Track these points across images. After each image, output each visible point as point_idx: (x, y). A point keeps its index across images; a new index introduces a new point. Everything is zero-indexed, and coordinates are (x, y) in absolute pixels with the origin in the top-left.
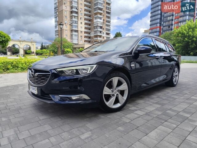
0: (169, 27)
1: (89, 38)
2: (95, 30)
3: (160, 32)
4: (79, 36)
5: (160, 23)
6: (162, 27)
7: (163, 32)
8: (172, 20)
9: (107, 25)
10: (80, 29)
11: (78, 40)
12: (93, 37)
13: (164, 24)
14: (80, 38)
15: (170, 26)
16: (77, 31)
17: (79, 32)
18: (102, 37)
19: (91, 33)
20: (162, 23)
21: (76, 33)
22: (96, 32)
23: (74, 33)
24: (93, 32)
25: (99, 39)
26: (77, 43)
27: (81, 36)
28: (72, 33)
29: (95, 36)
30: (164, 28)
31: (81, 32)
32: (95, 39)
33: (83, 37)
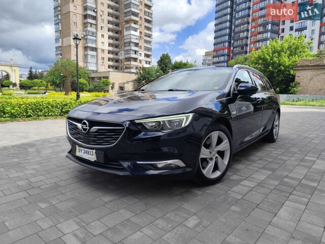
0: (242, 48)
1: (117, 61)
2: (126, 48)
3: (229, 56)
4: (100, 57)
5: (230, 42)
6: (232, 49)
7: (233, 55)
8: (247, 38)
9: (146, 42)
10: (100, 46)
11: (97, 64)
12: (123, 61)
13: (236, 44)
14: (100, 61)
15: (244, 47)
16: (95, 49)
17: (99, 51)
18: (138, 61)
19: (120, 54)
20: (232, 42)
21: (94, 53)
22: (127, 52)
23: (90, 53)
24: (123, 52)
25: (133, 63)
26: (95, 69)
27: (103, 59)
28: (86, 53)
29: (126, 58)
30: (235, 49)
31: (103, 51)
32: (125, 63)
33: (106, 59)
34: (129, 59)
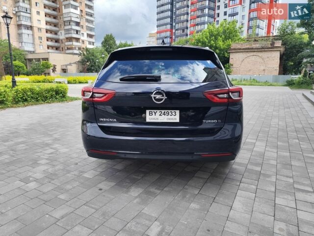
0: (183, 31)
1: (57, 41)
2: (67, 27)
4: (36, 36)
6: (174, 31)
8: (187, 21)
9: (88, 21)
10: (35, 24)
11: (33, 44)
12: (63, 41)
14: (37, 41)
15: (185, 30)
16: (31, 28)
17: (35, 30)
18: (81, 41)
19: (59, 33)
20: (174, 24)
21: (29, 32)
22: (68, 31)
23: (24, 31)
24: (63, 32)
25: (75, 43)
26: (32, 49)
27: (40, 38)
28: (20, 31)
29: (67, 38)
31: (40, 29)
32: (67, 43)
33: (44, 39)
34: (70, 39)
